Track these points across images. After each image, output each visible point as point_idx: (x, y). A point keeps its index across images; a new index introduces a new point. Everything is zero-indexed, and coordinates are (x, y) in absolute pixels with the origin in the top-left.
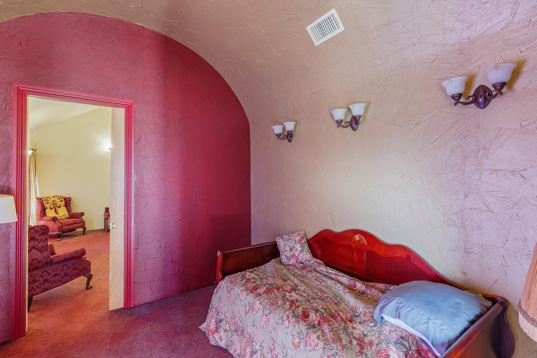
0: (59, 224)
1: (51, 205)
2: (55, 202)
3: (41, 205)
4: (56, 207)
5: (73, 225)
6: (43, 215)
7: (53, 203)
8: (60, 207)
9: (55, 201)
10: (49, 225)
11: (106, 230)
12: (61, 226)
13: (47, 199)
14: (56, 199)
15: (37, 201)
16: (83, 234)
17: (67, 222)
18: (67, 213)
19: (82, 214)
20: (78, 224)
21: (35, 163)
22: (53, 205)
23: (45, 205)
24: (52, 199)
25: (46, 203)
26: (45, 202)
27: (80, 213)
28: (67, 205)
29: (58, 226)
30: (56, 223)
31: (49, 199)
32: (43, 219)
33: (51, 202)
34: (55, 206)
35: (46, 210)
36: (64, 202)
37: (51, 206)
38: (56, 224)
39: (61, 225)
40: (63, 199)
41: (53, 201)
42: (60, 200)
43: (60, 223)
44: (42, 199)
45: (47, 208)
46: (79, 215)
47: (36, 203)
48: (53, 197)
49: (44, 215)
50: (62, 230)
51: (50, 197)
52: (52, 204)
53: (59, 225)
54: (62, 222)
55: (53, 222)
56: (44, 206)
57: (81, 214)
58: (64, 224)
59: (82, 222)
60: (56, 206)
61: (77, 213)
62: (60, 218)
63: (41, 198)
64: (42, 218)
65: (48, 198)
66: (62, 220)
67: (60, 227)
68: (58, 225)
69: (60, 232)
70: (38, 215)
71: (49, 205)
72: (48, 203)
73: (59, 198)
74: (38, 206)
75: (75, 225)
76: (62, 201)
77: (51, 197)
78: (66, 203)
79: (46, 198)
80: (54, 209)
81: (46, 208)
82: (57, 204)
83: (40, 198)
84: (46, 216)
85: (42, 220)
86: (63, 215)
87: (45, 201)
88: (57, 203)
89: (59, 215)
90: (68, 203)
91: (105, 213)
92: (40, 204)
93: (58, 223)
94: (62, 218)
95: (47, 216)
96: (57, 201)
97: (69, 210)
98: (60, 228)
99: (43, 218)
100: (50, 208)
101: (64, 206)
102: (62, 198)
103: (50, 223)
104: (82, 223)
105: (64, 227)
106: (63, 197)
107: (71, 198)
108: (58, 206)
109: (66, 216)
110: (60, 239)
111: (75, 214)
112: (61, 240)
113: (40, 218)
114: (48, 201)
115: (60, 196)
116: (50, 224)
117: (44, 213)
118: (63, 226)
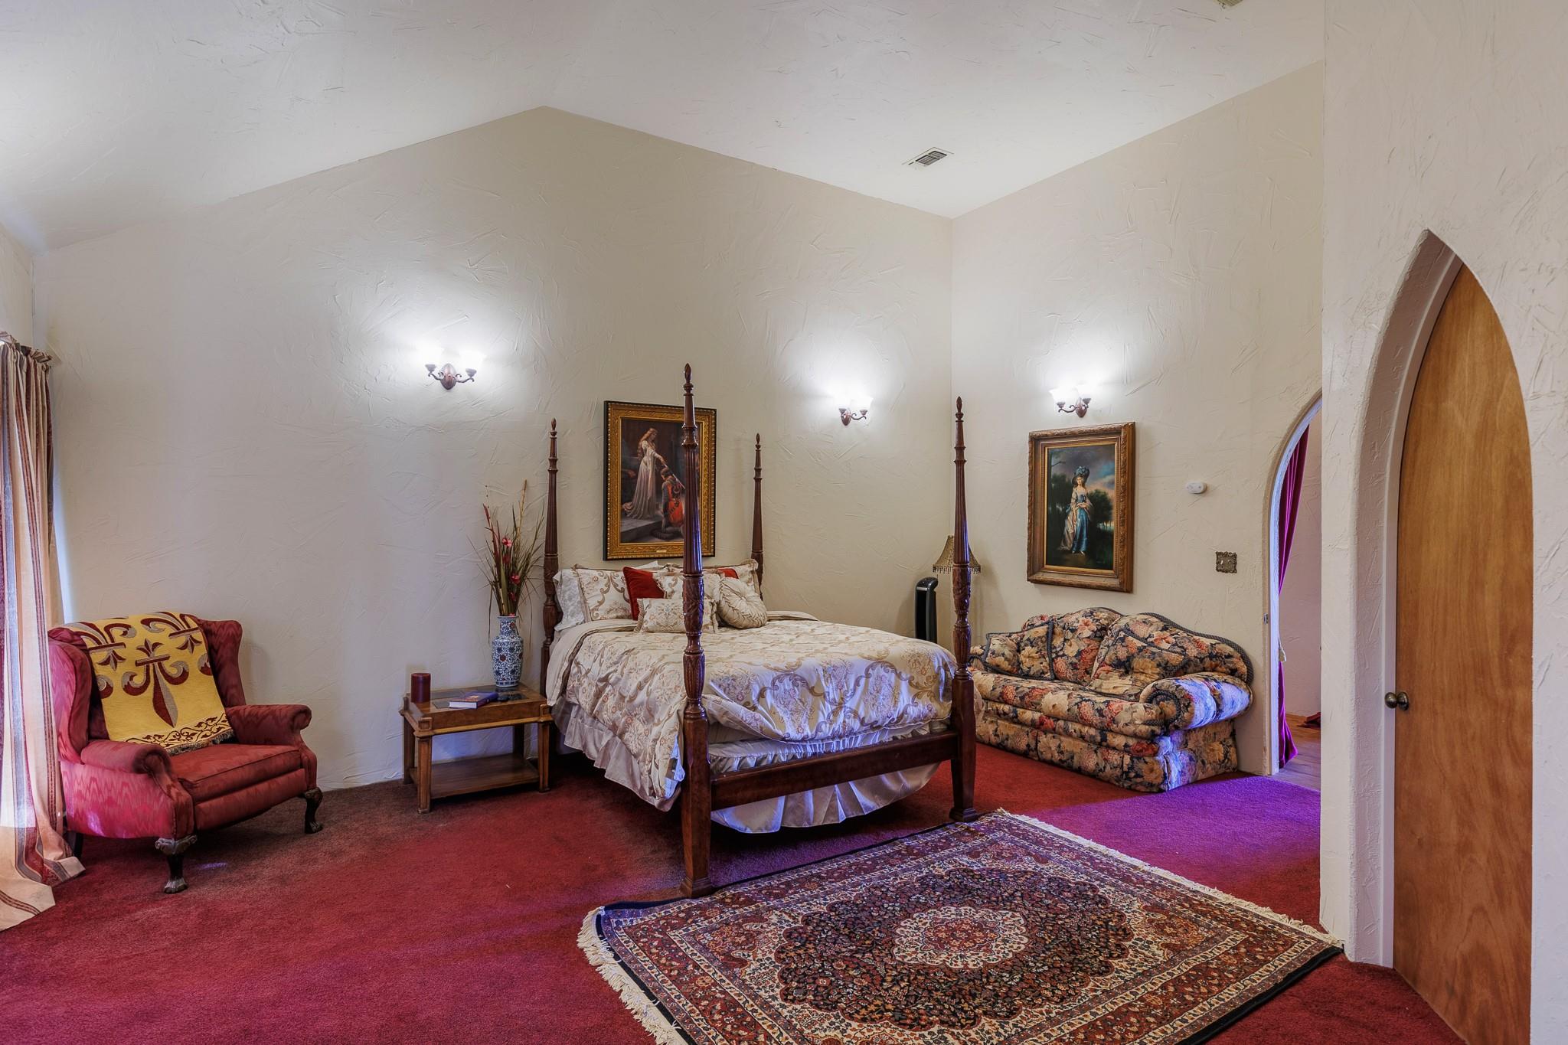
0: (174, 792)
1: (132, 668)
2: (158, 653)
3: (72, 677)
4: (163, 681)
5: (251, 790)
6: (89, 731)
7: (144, 656)
8: (184, 676)
9: (156, 645)
10: (120, 793)
11: (423, 800)
12: (187, 805)
13: (109, 635)
14: (161, 635)
15: (53, 651)
16: (308, 830)
17: (223, 776)
18: (219, 711)
19: (303, 715)
20: (282, 780)
21: (49, 433)
22: (143, 668)
23: (100, 671)
24: (142, 634)
25: (106, 663)
26: (97, 657)
27: (289, 715)
28: (221, 667)
29: (169, 802)
30: (156, 785)
31: (125, 633)
32: (84, 758)
33: (131, 651)
34: (155, 676)
35: (104, 701)
36: (201, 650)
37: (131, 678)
38: (158, 791)
39: (185, 795)
40: (199, 636)
41: (147, 648)
42: (182, 639)
43: (182, 781)
44: (85, 639)
45: (109, 690)
46: (285, 721)
47: (43, 664)
48: (146, 622)
49: (93, 733)
50: (192, 823)
51: (128, 627)
52: (137, 664)
53: (178, 794)
54: (191, 779)
55: (141, 777)
56: (94, 679)
57: (293, 719)
58: (202, 791)
59: (301, 766)
60: (160, 675)
61: (272, 712)
62: (183, 742)
63: (78, 634)
64: (79, 753)
65: (117, 633)
66: (192, 763)
67: (179, 812)
68: (170, 796)
69: (182, 838)
70: (59, 735)
71: (123, 668)
72: (116, 659)
73: (178, 624)
74: (56, 682)
75: (263, 787)
76: (192, 643)
77: (134, 621)
78: (217, 652)
79: (107, 628)
80: (150, 692)
81: (103, 688)
82: (166, 664)
83: (74, 630)
84: (108, 738)
85: (83, 763)
86: (200, 725)
87: (100, 647)
88: (167, 658)
89: (178, 728)
90: (224, 653)
91: (413, 706)
92: (68, 668)
93: (169, 787)
94: (194, 741)
95: (112, 737)
96: (169, 645)
97: (229, 694)
98: (184, 818)
99: (86, 754)
100: (130, 690)
101: (204, 670)
102: (194, 625)
103: (124, 784)
104: (301, 772)
105: (202, 805)
106: (197, 621)
107: (239, 626)
108: (174, 672)
109: (214, 729)
110: (182, 883)
111: (264, 717)
112: (185, 887)
113: (69, 752)
114: (119, 651)
115: (182, 616)
116: (125, 790)
117: (91, 717)
118: (197, 800)
